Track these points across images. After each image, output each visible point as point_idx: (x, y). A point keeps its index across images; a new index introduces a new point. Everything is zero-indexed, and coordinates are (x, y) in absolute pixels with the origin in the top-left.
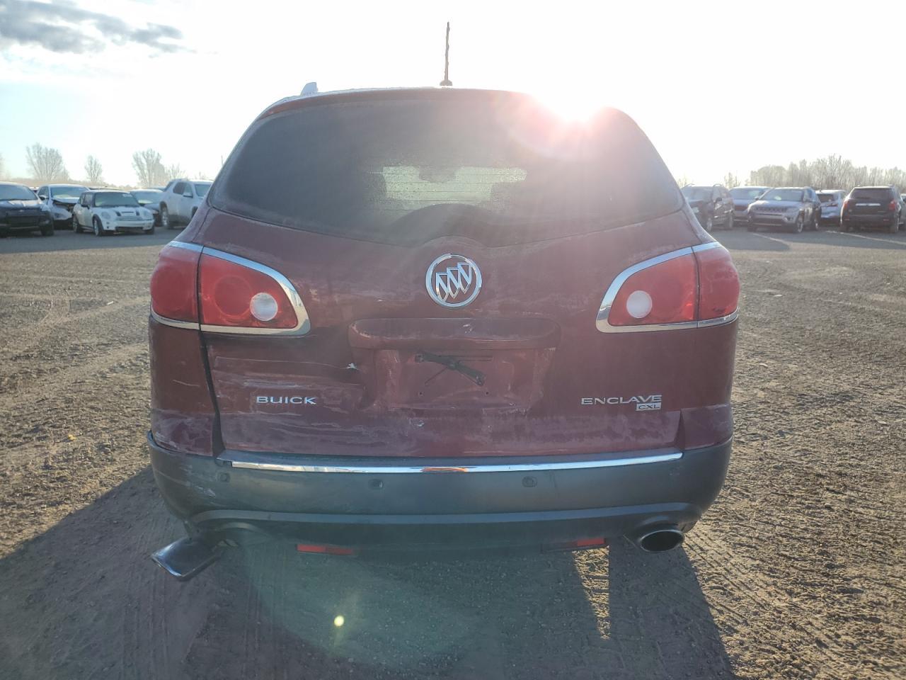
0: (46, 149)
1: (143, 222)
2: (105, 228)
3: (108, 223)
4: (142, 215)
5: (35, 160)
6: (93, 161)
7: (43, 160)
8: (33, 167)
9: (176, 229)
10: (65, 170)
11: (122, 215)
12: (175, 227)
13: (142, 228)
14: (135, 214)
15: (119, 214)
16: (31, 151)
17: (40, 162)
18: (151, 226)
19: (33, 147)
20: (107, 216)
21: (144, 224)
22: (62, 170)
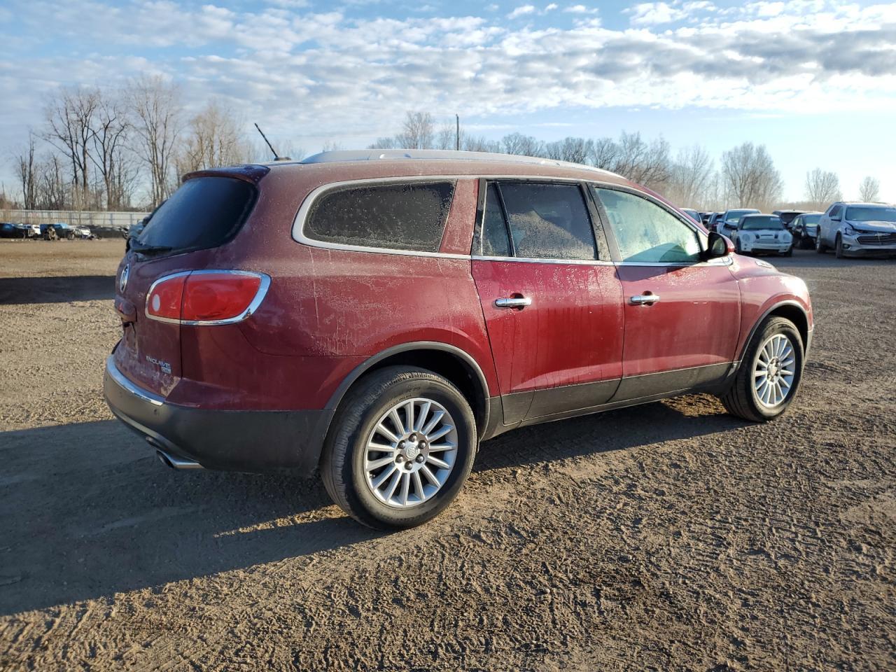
0: (825, 173)
1: (780, 245)
2: (743, 249)
3: (746, 245)
4: (780, 238)
5: (812, 184)
6: (870, 182)
7: (820, 184)
8: (809, 192)
9: (828, 253)
10: (839, 192)
11: (761, 237)
12: (827, 251)
13: (778, 250)
14: (773, 237)
15: (758, 237)
16: (811, 176)
17: (817, 186)
18: (788, 248)
19: (813, 172)
20: (747, 238)
21: (780, 246)
22: (836, 193)
